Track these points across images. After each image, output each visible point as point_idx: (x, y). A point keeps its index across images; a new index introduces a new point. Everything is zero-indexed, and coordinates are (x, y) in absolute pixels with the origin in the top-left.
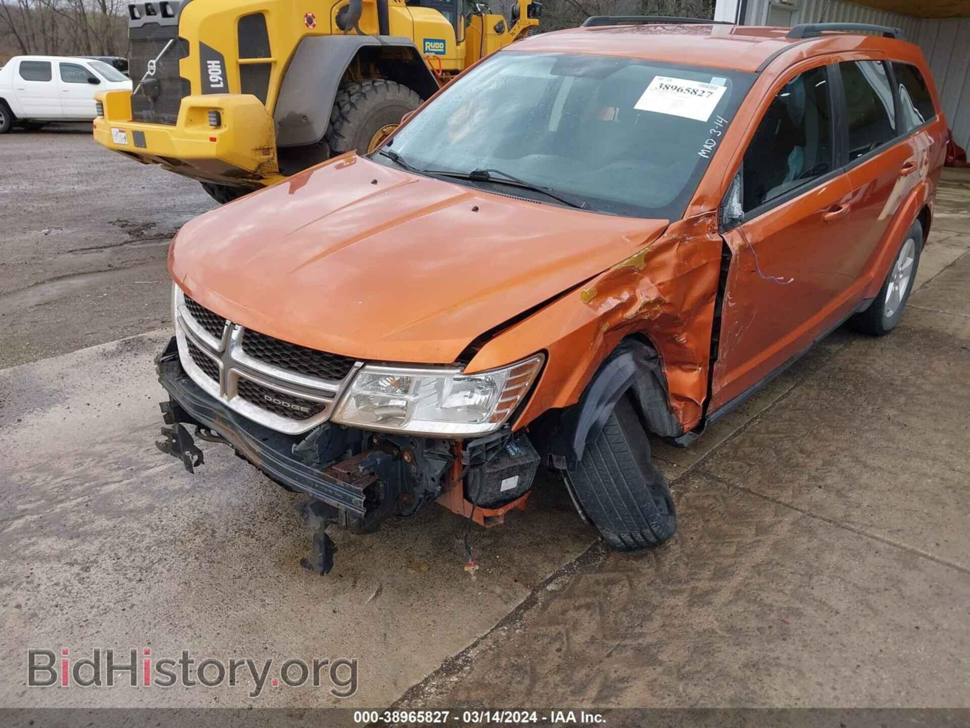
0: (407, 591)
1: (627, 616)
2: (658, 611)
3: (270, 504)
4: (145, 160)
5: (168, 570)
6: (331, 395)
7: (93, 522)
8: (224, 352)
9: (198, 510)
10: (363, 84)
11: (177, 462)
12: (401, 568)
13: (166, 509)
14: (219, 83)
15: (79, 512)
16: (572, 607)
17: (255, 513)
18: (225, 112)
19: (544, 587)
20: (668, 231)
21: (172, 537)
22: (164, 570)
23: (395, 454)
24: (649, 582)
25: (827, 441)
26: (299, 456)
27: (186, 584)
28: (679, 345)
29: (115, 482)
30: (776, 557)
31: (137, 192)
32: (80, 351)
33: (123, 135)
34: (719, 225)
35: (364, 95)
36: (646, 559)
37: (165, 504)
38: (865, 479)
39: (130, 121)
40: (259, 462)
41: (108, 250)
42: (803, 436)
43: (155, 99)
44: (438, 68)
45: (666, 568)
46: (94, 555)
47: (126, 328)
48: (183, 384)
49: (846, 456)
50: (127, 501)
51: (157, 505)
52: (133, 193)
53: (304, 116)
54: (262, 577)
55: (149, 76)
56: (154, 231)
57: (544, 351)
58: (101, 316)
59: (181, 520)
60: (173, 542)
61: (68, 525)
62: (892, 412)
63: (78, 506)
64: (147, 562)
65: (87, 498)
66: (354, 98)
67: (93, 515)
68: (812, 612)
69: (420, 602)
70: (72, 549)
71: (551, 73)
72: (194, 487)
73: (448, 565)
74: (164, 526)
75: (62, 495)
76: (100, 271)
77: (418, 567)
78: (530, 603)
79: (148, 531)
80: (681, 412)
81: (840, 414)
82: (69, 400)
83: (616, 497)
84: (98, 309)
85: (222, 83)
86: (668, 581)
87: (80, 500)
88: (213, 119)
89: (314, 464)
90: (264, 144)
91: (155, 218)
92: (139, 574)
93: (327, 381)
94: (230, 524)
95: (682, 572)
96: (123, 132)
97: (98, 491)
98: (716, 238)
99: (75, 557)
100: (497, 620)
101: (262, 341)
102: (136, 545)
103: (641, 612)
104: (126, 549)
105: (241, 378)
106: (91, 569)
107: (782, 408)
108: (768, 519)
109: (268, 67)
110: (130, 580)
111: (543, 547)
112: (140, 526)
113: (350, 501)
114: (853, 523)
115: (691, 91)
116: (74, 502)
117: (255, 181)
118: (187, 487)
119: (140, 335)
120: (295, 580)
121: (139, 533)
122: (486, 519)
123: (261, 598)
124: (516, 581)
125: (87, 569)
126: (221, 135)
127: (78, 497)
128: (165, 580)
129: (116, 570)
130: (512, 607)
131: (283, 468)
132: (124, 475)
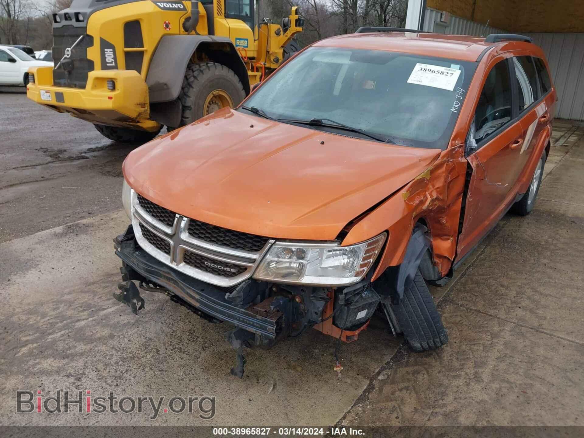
0: (292, 384)
1: (432, 393)
2: (449, 390)
3: (189, 330)
4: (62, 111)
5: (134, 377)
6: (253, 261)
7: (76, 347)
8: (174, 235)
9: (144, 336)
10: (201, 65)
11: (121, 305)
12: (284, 370)
13: (122, 336)
14: (112, 63)
15: (64, 340)
16: (397, 389)
17: (181, 337)
18: (118, 81)
19: (376, 378)
20: (441, 156)
21: (131, 355)
22: (131, 378)
23: (290, 298)
24: (438, 371)
25: (515, 279)
26: (229, 301)
27: (148, 386)
28: (442, 224)
29: (83, 320)
30: (508, 352)
31: (49, 130)
32: (39, 233)
33: (48, 94)
34: (465, 152)
35: (202, 71)
36: (432, 357)
37: (121, 333)
38: (543, 301)
39: (53, 86)
40: (197, 305)
41: (39, 167)
42: (500, 276)
43: (70, 73)
44: (245, 56)
45: (446, 362)
46: (81, 369)
47: (65, 217)
48: (137, 255)
49: (528, 288)
50: (94, 332)
51: (115, 334)
52: (46, 131)
53: (165, 84)
54: (197, 379)
55: (66, 58)
56: (66, 155)
57: (387, 231)
58: (46, 210)
59: (134, 343)
60: (132, 358)
61: (59, 350)
62: (546, 261)
63: (62, 337)
64: (118, 372)
65: (67, 331)
66: (196, 73)
67: (74, 342)
68: (539, 386)
69: (302, 391)
70: (66, 366)
71: (350, 60)
72: (137, 321)
73: (313, 366)
74: (123, 347)
75: (50, 330)
76: (37, 181)
77: (295, 368)
78: (371, 388)
79: (114, 352)
80: (440, 265)
81: (517, 263)
82: (40, 266)
83: (421, 320)
84: (43, 205)
85: (114, 63)
86: (450, 370)
87: (63, 332)
88: (110, 85)
89: (239, 306)
90: (142, 101)
91: (65, 147)
92: (115, 381)
93: (250, 252)
94: (167, 345)
95: (456, 364)
96: (49, 92)
97: (74, 326)
98: (464, 160)
99: (69, 371)
100: (353, 400)
101: (203, 227)
102: (108, 361)
103: (439, 391)
104: (102, 364)
105: (187, 251)
106: (82, 379)
107: (483, 260)
108: (496, 329)
109: (142, 53)
110: (110, 385)
111: (368, 352)
112: (107, 349)
113: (265, 329)
114: (545, 329)
115: (440, 72)
116: (59, 334)
117: (134, 124)
118: (132, 321)
119: (76, 222)
120: (219, 380)
121: (108, 352)
122: (348, 337)
123: (200, 393)
124: (358, 375)
125: (79, 379)
126: (115, 95)
127: (62, 331)
128: (133, 384)
129: (99, 379)
130: (360, 392)
131: (216, 309)
132: (88, 315)
